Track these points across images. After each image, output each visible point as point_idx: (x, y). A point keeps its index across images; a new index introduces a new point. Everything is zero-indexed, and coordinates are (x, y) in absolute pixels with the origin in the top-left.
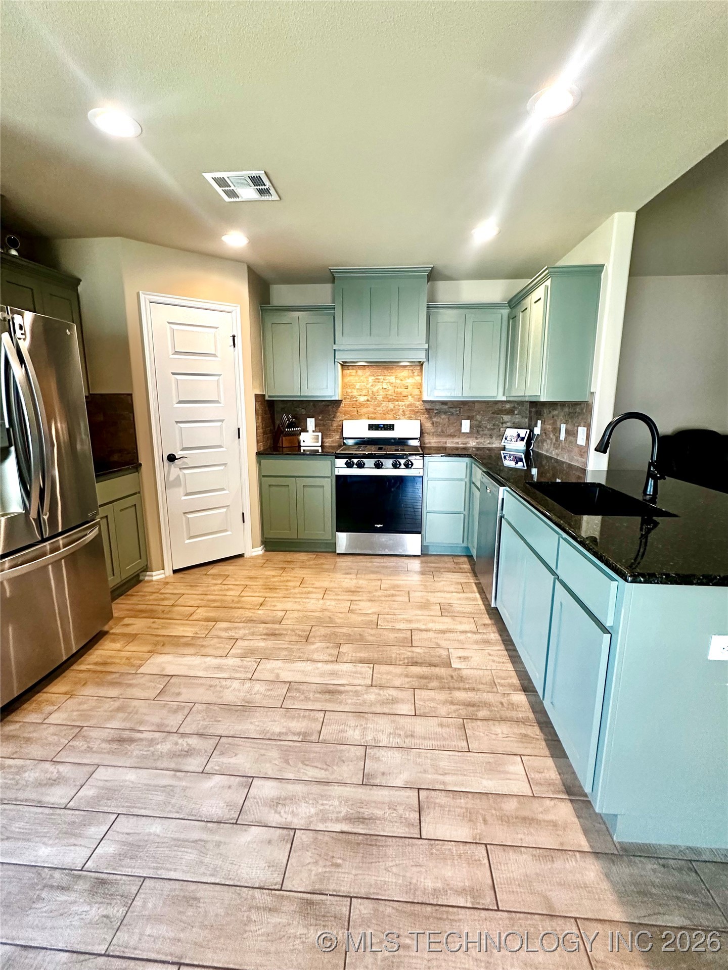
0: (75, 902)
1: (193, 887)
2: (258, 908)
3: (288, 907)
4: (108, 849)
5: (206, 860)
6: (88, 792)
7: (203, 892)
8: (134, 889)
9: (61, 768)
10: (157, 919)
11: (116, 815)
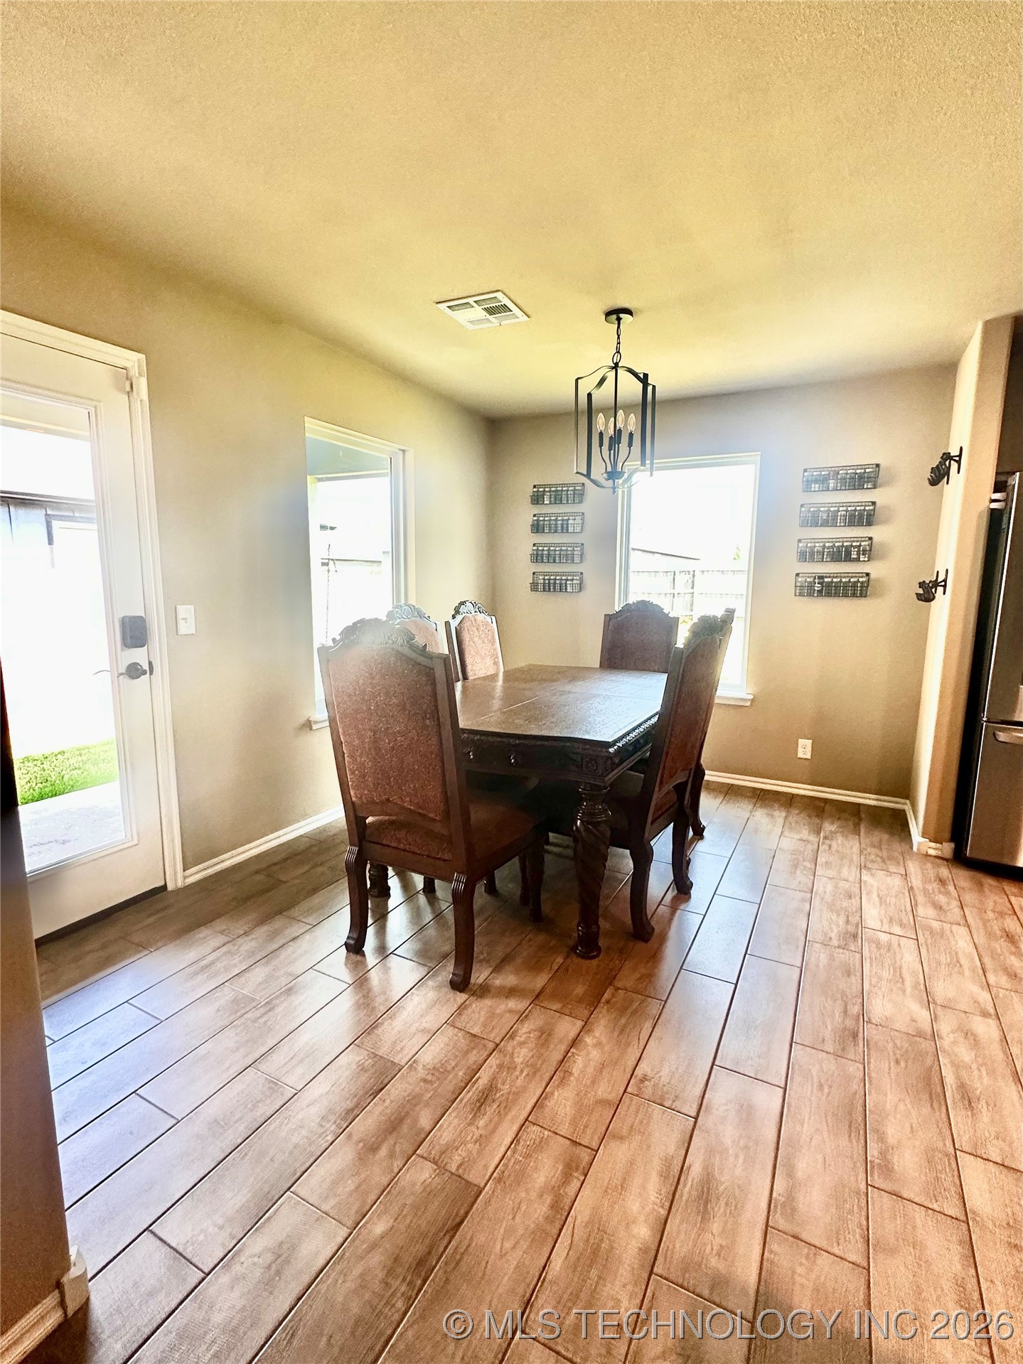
0: (838, 926)
1: (859, 974)
2: (846, 1006)
3: (849, 1023)
4: (884, 938)
5: (884, 982)
6: (936, 925)
7: (855, 980)
8: (853, 949)
9: (957, 911)
10: (832, 958)
11: (915, 937)
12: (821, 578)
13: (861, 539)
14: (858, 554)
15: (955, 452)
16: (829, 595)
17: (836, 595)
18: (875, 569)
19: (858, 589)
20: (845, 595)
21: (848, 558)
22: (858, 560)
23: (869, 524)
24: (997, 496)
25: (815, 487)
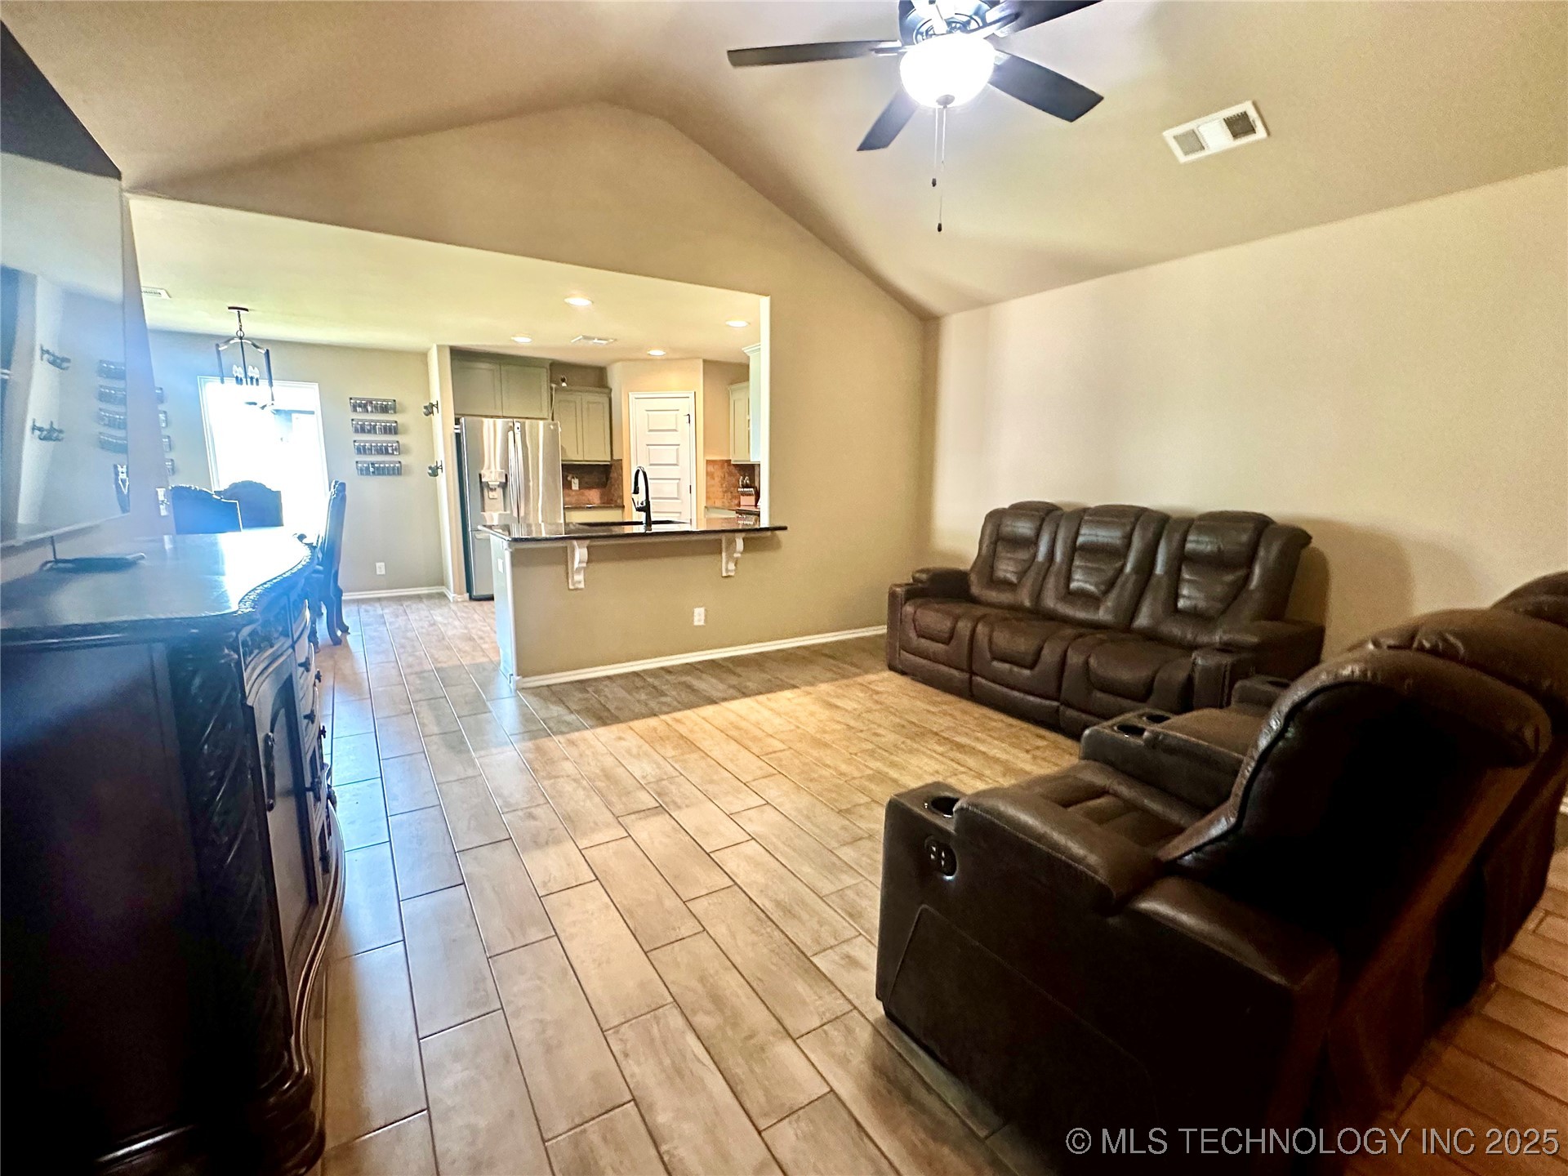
12: (373, 464)
13: (393, 442)
14: (393, 450)
15: (435, 403)
16: (379, 474)
17: (384, 474)
18: (404, 459)
19: (397, 471)
20: (389, 474)
21: (387, 453)
22: (393, 454)
23: (396, 433)
24: (457, 427)
25: (359, 409)
